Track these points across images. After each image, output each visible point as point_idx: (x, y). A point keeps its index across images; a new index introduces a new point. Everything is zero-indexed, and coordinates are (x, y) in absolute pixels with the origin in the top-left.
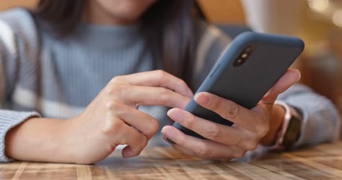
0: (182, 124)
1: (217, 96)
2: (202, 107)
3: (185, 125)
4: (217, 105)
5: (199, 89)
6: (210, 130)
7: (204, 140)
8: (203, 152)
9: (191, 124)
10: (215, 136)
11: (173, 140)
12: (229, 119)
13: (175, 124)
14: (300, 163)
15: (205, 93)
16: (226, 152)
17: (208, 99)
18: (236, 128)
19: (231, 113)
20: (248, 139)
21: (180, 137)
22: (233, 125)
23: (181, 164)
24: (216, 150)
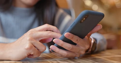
0: (58, 45)
1: (72, 34)
2: (67, 38)
3: (60, 45)
4: (72, 38)
5: (66, 31)
6: (69, 47)
7: (66, 51)
8: (66, 55)
9: (62, 44)
10: (71, 49)
11: (54, 51)
12: (76, 43)
13: (55, 44)
14: (100, 58)
15: (69, 33)
16: (73, 55)
17: (69, 35)
18: (78, 46)
19: (77, 40)
20: (82, 50)
21: (57, 50)
22: (77, 45)
23: (57, 60)
24: (70, 54)
